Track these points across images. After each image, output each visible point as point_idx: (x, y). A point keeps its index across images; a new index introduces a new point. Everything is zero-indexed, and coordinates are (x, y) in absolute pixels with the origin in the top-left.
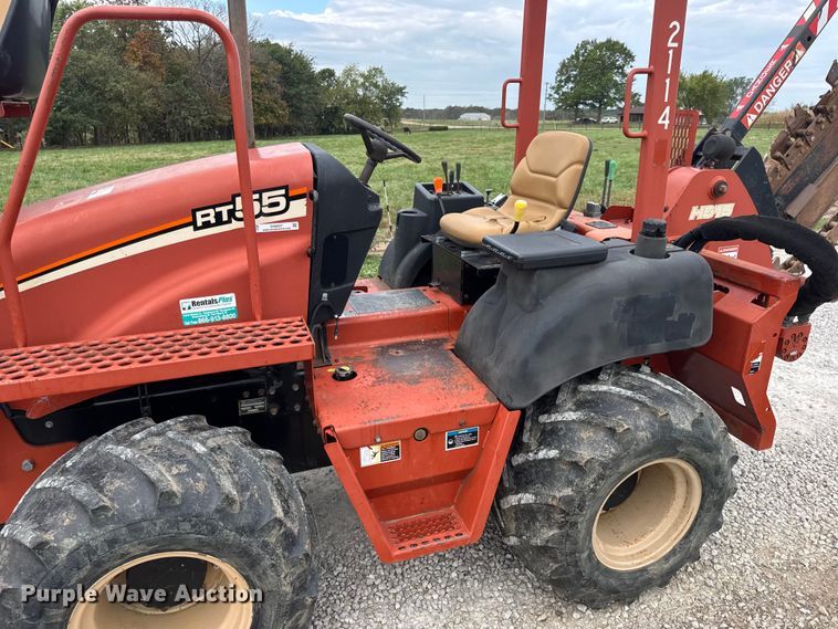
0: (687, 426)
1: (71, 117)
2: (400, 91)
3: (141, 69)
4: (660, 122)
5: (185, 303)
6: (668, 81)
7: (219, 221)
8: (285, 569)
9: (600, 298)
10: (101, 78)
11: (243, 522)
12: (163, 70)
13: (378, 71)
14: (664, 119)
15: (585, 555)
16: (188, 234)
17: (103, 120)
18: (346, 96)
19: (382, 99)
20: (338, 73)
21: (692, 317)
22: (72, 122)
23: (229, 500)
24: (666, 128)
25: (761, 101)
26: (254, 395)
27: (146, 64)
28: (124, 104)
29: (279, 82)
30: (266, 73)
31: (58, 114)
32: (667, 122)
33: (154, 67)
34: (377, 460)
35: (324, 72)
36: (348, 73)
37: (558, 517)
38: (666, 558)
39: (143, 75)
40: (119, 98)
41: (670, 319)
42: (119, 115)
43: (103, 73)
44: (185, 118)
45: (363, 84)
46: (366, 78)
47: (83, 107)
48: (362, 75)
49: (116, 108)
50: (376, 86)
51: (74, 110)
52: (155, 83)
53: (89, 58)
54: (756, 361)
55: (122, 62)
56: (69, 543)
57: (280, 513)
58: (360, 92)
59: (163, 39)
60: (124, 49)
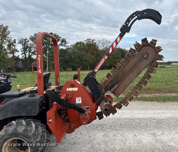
1: (75, 64)
3: (91, 54)
4: (39, 72)
6: (39, 65)
10: (82, 57)
12: (95, 55)
14: (40, 71)
21: (33, 109)
22: (75, 65)
24: (40, 73)
25: (98, 67)
27: (92, 53)
28: (86, 62)
29: (121, 57)
30: (118, 55)
31: (72, 64)
32: (40, 72)
39: (91, 56)
40: (85, 61)
41: (27, 109)
43: (83, 56)
47: (77, 63)
49: (84, 62)
51: (76, 63)
52: (94, 57)
53: (81, 53)
54: (50, 121)
55: (87, 53)
59: (97, 48)
60: (88, 51)
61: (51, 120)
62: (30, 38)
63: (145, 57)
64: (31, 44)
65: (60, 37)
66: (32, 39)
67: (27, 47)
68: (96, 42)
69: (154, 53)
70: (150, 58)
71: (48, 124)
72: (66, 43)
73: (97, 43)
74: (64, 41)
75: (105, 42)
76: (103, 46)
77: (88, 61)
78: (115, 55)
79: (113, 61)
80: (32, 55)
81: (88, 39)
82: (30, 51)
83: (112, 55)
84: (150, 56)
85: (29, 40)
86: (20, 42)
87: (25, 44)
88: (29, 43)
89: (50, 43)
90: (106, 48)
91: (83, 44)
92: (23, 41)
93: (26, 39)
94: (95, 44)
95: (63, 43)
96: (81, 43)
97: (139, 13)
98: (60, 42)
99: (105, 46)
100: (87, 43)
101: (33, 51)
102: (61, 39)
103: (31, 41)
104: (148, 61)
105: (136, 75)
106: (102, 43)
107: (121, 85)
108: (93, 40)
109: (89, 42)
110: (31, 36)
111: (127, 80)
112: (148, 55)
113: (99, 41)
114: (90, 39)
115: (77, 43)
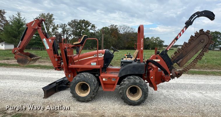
0: (138, 82)
2: (163, 42)
3: (114, 37)
5: (92, 63)
6: (142, 45)
7: (96, 56)
8: (93, 87)
9: (130, 66)
11: (90, 81)
12: (117, 38)
13: (159, 38)
14: (142, 48)
15: (125, 95)
16: (93, 57)
17: (106, 45)
18: (151, 42)
19: (159, 43)
20: (150, 38)
21: (142, 70)
23: (89, 78)
26: (97, 74)
27: (115, 36)
28: (110, 43)
33: (116, 37)
34: (105, 80)
35: (147, 38)
36: (152, 38)
37: (122, 90)
38: (138, 100)
39: (114, 38)
41: (139, 70)
42: (109, 45)
43: (107, 38)
44: (120, 46)
45: (155, 40)
46: (156, 39)
48: (155, 39)
49: (108, 44)
50: (158, 41)
52: (116, 40)
55: (111, 36)
56: (77, 79)
57: (94, 81)
58: (154, 42)
59: (118, 32)
60: (111, 34)
61: (152, 77)
62: (68, 24)
63: (202, 41)
64: (68, 28)
65: (91, 23)
66: (69, 24)
67: (66, 30)
68: (118, 27)
69: (208, 39)
70: (205, 42)
71: (151, 80)
72: (95, 28)
73: (119, 29)
74: (93, 26)
75: (125, 27)
76: (124, 30)
77: (111, 42)
78: (133, 38)
79: (131, 43)
80: (68, 37)
81: (112, 25)
82: (67, 34)
83: (131, 38)
84: (205, 41)
85: (68, 25)
86: (61, 27)
87: (64, 28)
88: (67, 27)
89: (82, 28)
90: (126, 32)
91: (108, 29)
92: (62, 26)
93: (65, 24)
94: (117, 29)
95: (93, 28)
96: (106, 28)
97: (199, 13)
98: (91, 27)
99: (125, 31)
100: (111, 28)
101: (69, 33)
102: (91, 24)
103: (69, 26)
104: (204, 44)
105: (195, 53)
106: (123, 29)
107: (185, 59)
108: (116, 26)
109: (112, 27)
110: (69, 22)
111: (188, 56)
112: (204, 40)
113: (121, 26)
114: (114, 25)
115: (103, 28)
